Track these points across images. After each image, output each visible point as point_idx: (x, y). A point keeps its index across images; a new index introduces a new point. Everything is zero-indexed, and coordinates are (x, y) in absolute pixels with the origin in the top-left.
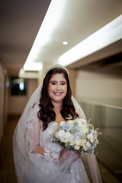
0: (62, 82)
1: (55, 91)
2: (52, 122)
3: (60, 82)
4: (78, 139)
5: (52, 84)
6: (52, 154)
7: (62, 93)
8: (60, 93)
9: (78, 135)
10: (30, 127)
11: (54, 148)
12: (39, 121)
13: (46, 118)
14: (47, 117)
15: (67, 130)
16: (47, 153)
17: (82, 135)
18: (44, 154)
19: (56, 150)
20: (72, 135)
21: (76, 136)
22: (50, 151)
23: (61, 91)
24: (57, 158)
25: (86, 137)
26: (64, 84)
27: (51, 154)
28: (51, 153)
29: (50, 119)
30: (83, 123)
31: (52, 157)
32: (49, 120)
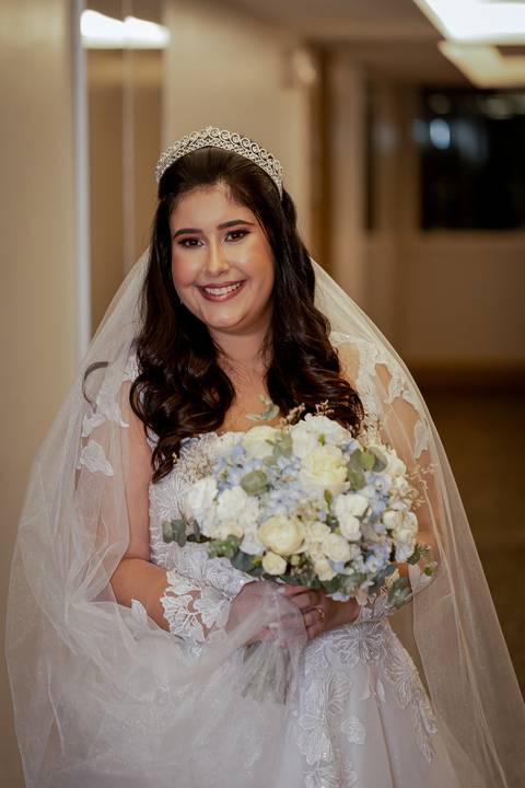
0: (230, 224)
1: (204, 281)
2: (201, 435)
3: (215, 229)
4: (283, 520)
5: (183, 243)
6: (197, 602)
7: (242, 283)
8: (232, 284)
9: (280, 501)
10: (98, 462)
11: (219, 571)
12: (143, 432)
13: (174, 413)
14: (179, 407)
15: (235, 477)
16: (176, 596)
17: (304, 501)
18: (161, 600)
19: (230, 580)
20: (254, 502)
21: (272, 504)
22: (191, 588)
23: (233, 276)
24: (218, 625)
25: (330, 509)
26: (246, 233)
27: (191, 604)
28: (196, 594)
29: (187, 422)
30: (322, 441)
31: (199, 617)
32: (189, 428)
